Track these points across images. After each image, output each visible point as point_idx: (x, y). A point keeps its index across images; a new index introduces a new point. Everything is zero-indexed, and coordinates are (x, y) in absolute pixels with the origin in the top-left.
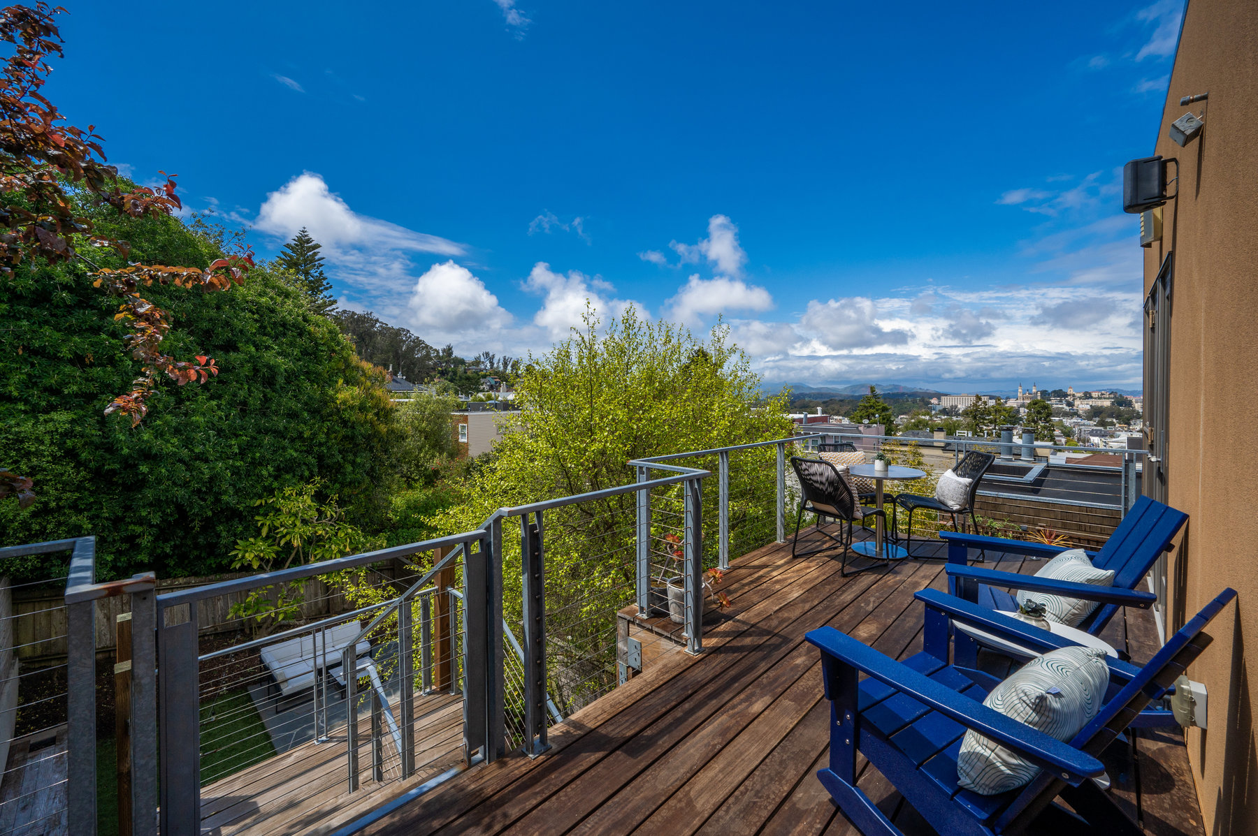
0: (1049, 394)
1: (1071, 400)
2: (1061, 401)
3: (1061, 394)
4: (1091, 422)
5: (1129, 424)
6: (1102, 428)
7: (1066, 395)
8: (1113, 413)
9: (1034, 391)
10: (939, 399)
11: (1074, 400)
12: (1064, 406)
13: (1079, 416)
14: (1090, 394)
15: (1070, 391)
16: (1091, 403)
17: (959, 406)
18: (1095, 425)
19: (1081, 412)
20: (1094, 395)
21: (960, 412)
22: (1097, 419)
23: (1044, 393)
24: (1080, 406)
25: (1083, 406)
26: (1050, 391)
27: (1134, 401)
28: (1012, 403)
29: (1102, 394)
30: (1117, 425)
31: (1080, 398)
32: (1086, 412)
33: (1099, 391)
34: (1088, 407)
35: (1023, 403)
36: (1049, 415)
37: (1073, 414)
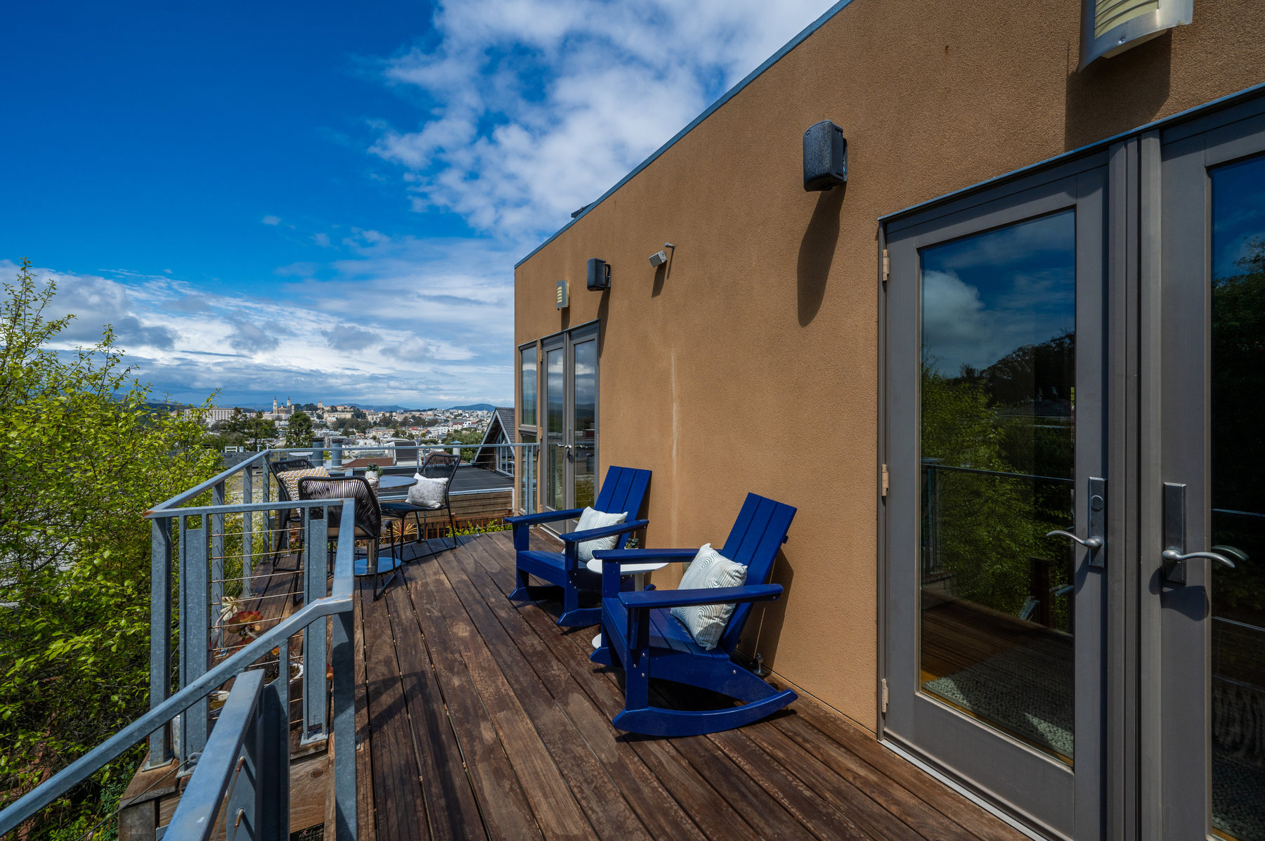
0: (302, 408)
1: (321, 413)
2: (312, 414)
3: (312, 408)
4: (337, 432)
5: (365, 433)
6: (345, 437)
7: (317, 409)
8: (353, 424)
9: (288, 404)
11: (323, 413)
12: (315, 419)
13: (327, 427)
14: (335, 407)
15: (320, 405)
16: (336, 416)
17: (208, 420)
18: (341, 435)
19: (329, 424)
20: (339, 408)
21: (210, 426)
22: (342, 429)
23: (297, 407)
24: (328, 419)
25: (330, 418)
26: (302, 405)
27: (367, 414)
28: (267, 416)
29: (345, 408)
30: (357, 434)
31: (328, 411)
32: (333, 423)
33: (342, 405)
34: (334, 419)
35: (279, 416)
36: (309, 427)
37: (325, 426)
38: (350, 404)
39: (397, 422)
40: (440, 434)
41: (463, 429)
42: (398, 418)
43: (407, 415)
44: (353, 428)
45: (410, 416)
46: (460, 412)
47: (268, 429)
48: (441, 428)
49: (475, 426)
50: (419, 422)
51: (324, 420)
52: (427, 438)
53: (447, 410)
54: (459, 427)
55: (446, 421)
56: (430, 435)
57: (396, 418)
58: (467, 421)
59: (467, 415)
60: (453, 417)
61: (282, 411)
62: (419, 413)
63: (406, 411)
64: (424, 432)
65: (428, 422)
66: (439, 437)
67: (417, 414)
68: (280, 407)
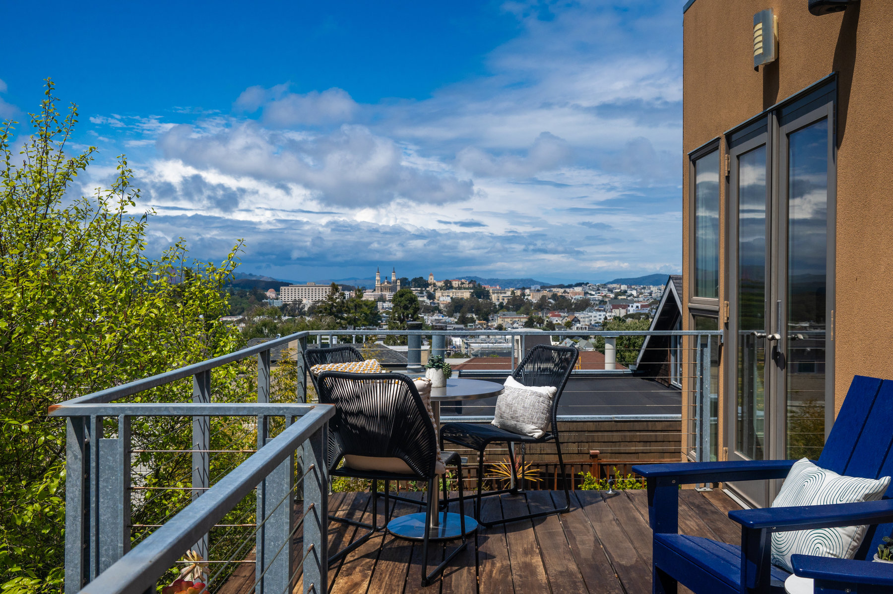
0: (409, 283)
1: (432, 291)
2: (421, 292)
3: (421, 283)
4: (452, 319)
5: (487, 320)
7: (427, 285)
8: (472, 307)
9: (393, 278)
10: (277, 290)
11: (434, 291)
12: (425, 299)
13: (440, 312)
14: (450, 283)
15: (431, 280)
16: (451, 295)
17: (304, 301)
18: (457, 323)
19: (442, 306)
20: (455, 284)
21: (306, 309)
22: (458, 315)
23: (404, 282)
24: (441, 299)
25: (444, 298)
26: (410, 279)
27: (491, 291)
28: (368, 296)
29: (462, 283)
30: (477, 322)
31: (441, 288)
32: (447, 306)
33: (459, 279)
34: (449, 300)
35: (382, 295)
36: (416, 310)
37: (434, 309)
38: (470, 277)
39: (531, 304)
40: (593, 323)
41: (627, 316)
42: (533, 297)
43: (545, 293)
44: (472, 312)
45: (550, 295)
46: (624, 287)
47: (368, 312)
48: (594, 314)
49: (646, 311)
50: (562, 304)
51: (436, 301)
52: (574, 330)
53: (604, 286)
54: (621, 313)
55: (602, 302)
56: (578, 325)
57: (530, 298)
58: (633, 302)
59: (634, 293)
60: (612, 296)
61: (386, 288)
62: (562, 290)
63: (544, 287)
64: (569, 320)
65: (576, 304)
66: (591, 327)
67: (560, 292)
68: (384, 283)
